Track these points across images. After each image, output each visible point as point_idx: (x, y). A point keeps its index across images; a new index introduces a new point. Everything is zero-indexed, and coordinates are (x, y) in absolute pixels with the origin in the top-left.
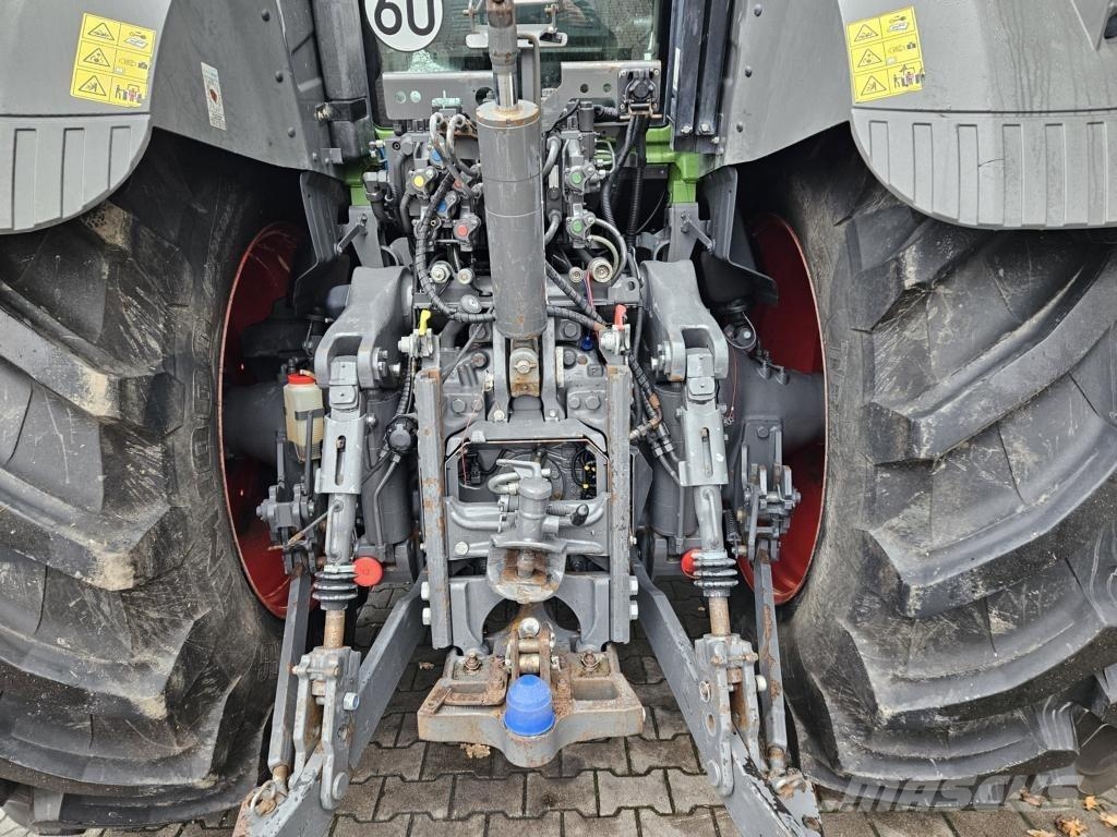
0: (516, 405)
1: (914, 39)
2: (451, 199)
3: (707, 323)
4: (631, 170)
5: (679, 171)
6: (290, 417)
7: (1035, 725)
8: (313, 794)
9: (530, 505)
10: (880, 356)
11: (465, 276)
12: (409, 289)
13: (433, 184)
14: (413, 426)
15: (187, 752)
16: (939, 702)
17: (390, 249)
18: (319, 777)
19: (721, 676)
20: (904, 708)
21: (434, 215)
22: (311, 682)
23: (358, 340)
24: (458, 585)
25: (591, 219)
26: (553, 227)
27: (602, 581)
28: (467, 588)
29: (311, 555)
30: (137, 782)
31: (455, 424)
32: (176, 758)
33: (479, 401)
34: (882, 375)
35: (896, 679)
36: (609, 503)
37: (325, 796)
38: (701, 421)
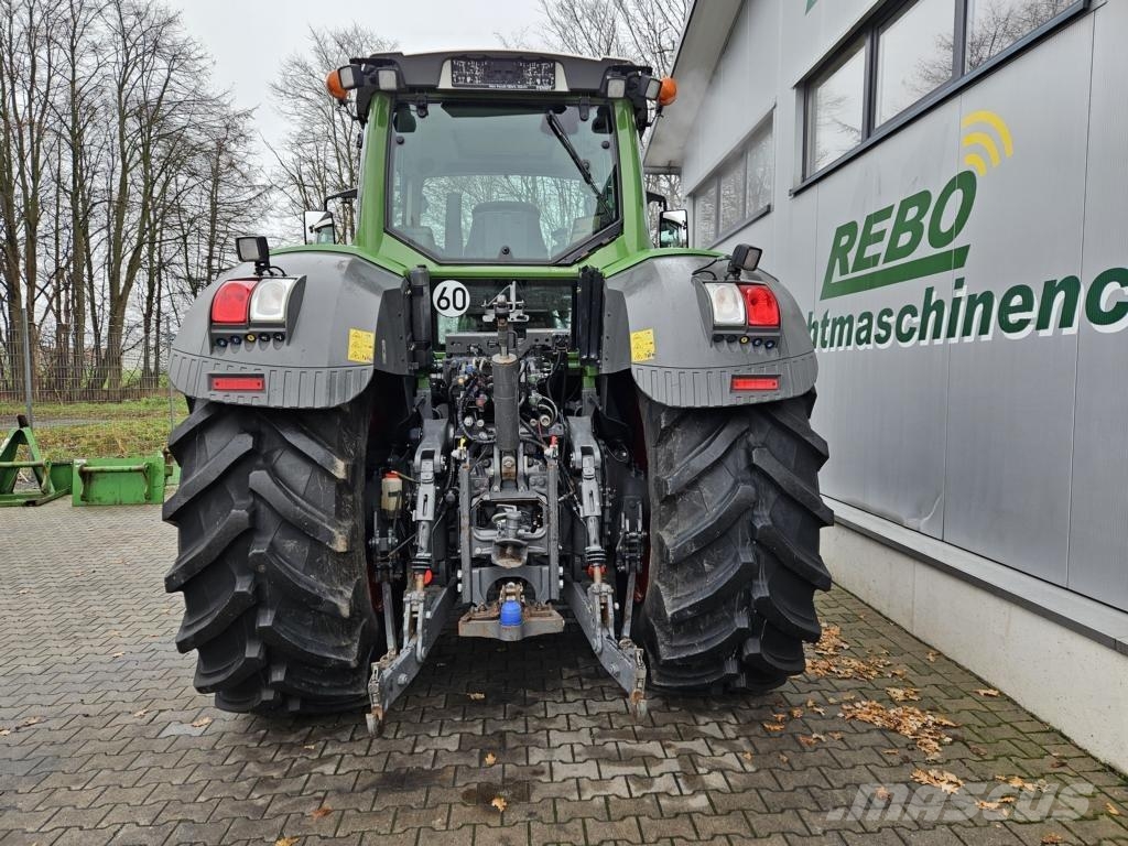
0: (504, 484)
1: (652, 340)
2: (476, 389)
3: (593, 444)
4: (561, 372)
5: (586, 371)
6: (385, 494)
7: (733, 618)
8: (413, 655)
9: (512, 522)
10: (659, 457)
11: (481, 423)
12: (452, 431)
13: (467, 383)
14: (456, 493)
15: (347, 646)
16: (687, 604)
17: (436, 410)
18: (416, 646)
19: (597, 599)
20: (676, 610)
21: (467, 395)
22: (411, 606)
23: (433, 452)
24: (476, 571)
25: (540, 397)
26: (523, 400)
27: (546, 568)
28: (480, 572)
29: (391, 571)
30: (328, 655)
31: (476, 492)
32: (343, 647)
33: (486, 481)
34: (660, 464)
35: (674, 599)
36: (549, 529)
37: (418, 655)
38: (589, 487)
